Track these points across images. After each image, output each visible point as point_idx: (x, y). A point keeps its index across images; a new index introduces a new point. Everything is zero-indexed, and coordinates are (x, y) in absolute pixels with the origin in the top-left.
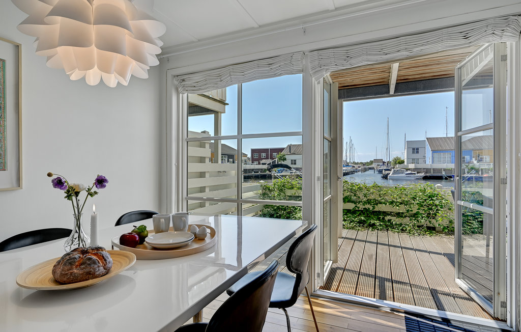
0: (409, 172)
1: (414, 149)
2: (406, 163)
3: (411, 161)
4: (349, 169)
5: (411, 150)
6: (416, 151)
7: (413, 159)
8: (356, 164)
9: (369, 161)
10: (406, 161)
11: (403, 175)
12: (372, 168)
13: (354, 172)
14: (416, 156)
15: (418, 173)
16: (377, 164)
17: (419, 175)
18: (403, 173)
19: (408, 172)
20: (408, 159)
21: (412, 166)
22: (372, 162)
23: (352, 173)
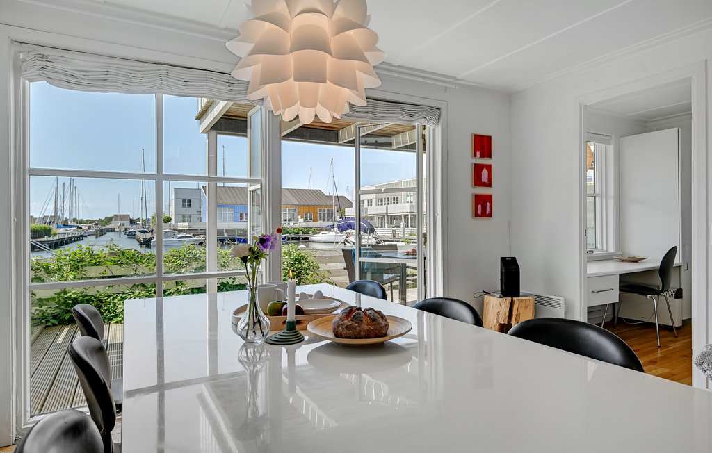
0: (182, 234)
1: (184, 201)
2: (173, 222)
3: (181, 218)
4: (71, 232)
5: (180, 202)
6: (187, 203)
7: (184, 216)
8: (81, 222)
9: (103, 218)
10: (173, 217)
11: (173, 239)
12: (112, 230)
13: (82, 236)
14: (187, 211)
15: (194, 235)
16: (119, 223)
17: (196, 238)
18: (174, 235)
19: (180, 235)
20: (176, 214)
21: (184, 226)
22: (109, 220)
23: (78, 238)
